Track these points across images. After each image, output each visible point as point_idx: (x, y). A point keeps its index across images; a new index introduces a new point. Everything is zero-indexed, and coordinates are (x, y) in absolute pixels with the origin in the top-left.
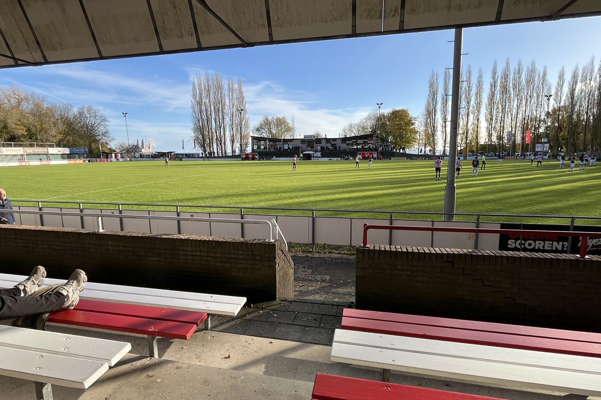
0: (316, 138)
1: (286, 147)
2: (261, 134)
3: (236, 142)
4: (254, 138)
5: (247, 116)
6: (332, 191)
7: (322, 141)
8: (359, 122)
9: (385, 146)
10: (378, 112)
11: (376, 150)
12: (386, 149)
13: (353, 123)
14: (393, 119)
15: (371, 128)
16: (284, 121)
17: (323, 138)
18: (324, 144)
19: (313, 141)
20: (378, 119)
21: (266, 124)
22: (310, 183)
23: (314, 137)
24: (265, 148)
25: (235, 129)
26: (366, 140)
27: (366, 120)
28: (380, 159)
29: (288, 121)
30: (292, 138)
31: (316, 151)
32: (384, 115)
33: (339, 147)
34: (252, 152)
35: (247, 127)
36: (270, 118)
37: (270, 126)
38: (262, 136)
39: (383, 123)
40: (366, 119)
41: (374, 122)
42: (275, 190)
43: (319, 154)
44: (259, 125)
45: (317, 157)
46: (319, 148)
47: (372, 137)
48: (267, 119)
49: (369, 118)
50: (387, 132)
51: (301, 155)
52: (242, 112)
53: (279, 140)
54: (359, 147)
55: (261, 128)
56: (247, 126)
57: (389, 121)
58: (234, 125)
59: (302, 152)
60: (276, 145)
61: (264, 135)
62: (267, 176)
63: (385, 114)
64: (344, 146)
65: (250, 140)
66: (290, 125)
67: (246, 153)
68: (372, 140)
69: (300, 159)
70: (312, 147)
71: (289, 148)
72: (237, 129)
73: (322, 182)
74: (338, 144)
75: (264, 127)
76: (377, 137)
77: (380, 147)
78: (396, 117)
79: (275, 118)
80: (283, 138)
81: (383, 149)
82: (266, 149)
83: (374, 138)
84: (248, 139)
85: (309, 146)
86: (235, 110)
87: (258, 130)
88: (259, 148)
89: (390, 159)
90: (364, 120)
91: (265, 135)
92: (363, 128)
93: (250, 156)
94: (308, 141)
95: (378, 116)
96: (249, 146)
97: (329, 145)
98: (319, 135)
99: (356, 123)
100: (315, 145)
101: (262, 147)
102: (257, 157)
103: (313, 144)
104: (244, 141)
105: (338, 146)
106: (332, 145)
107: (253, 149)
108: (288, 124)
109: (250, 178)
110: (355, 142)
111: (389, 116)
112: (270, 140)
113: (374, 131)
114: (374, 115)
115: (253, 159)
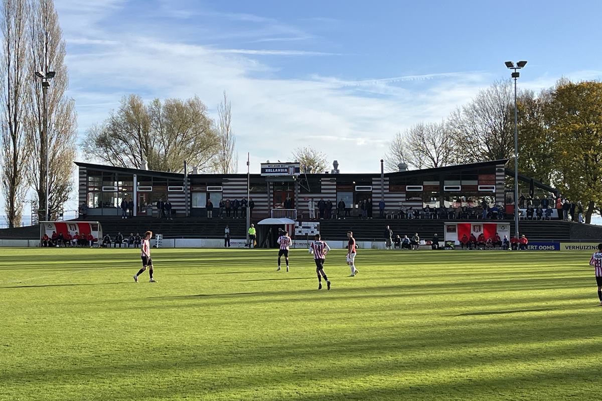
0: (301, 172)
1: (199, 202)
2: (115, 156)
3: (24, 181)
4: (87, 170)
5: (67, 94)
6: (357, 361)
7: (324, 182)
8: (446, 121)
9: (536, 202)
10: (510, 90)
11: (507, 215)
12: (540, 214)
13: (426, 123)
14: (561, 112)
15: (487, 143)
16: (196, 114)
17: (327, 175)
18: (329, 192)
19: (292, 184)
20: (512, 113)
21: (131, 121)
22: (282, 331)
23: (297, 170)
24: (127, 205)
25: (22, 138)
26: (475, 183)
27: (471, 117)
28: (523, 247)
29: (209, 116)
30: (220, 172)
31: (303, 217)
32: (529, 101)
33: (382, 204)
34: (81, 217)
35: (65, 132)
36: (146, 103)
37: (146, 131)
38: (118, 164)
39: (527, 128)
40: (473, 113)
41: (497, 122)
42: (158, 357)
43: (313, 228)
44: (108, 124)
45: (305, 237)
46: (312, 207)
47: (494, 172)
48: (136, 107)
49: (480, 109)
50: (545, 156)
51: (253, 231)
52: (51, 82)
53: (177, 179)
54: (447, 204)
55: (115, 135)
56: (65, 130)
57: (548, 119)
58: (21, 125)
59: (255, 221)
60: (165, 194)
61: (125, 158)
62: (130, 304)
63: (536, 97)
64: (397, 202)
65: (74, 178)
66: (216, 126)
67: (60, 220)
68: (494, 181)
69: (248, 245)
70: (290, 204)
71: (209, 206)
72: (30, 138)
73: (324, 326)
74: (377, 192)
75: (124, 134)
76: (508, 172)
77: (521, 205)
78: (571, 108)
79: (163, 103)
80: (189, 170)
81: (530, 212)
82: (131, 209)
83: (500, 177)
84: (67, 173)
85: (277, 199)
86: (25, 73)
87: (103, 142)
88: (105, 203)
89: (557, 248)
90: (463, 117)
91: (127, 161)
92: (460, 142)
93: (73, 232)
94: (275, 184)
95: (512, 101)
96: (70, 195)
97: (347, 198)
98: (312, 162)
99: (439, 122)
100: (299, 196)
101: (118, 202)
102: (96, 234)
103: (292, 194)
104: (52, 181)
105: (376, 200)
106: (357, 197)
107: (83, 207)
108: (208, 123)
109: (70, 312)
110: (435, 188)
111: (546, 105)
112: (144, 177)
113: (498, 153)
114: (497, 100)
115: (84, 241)
